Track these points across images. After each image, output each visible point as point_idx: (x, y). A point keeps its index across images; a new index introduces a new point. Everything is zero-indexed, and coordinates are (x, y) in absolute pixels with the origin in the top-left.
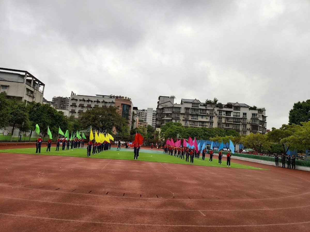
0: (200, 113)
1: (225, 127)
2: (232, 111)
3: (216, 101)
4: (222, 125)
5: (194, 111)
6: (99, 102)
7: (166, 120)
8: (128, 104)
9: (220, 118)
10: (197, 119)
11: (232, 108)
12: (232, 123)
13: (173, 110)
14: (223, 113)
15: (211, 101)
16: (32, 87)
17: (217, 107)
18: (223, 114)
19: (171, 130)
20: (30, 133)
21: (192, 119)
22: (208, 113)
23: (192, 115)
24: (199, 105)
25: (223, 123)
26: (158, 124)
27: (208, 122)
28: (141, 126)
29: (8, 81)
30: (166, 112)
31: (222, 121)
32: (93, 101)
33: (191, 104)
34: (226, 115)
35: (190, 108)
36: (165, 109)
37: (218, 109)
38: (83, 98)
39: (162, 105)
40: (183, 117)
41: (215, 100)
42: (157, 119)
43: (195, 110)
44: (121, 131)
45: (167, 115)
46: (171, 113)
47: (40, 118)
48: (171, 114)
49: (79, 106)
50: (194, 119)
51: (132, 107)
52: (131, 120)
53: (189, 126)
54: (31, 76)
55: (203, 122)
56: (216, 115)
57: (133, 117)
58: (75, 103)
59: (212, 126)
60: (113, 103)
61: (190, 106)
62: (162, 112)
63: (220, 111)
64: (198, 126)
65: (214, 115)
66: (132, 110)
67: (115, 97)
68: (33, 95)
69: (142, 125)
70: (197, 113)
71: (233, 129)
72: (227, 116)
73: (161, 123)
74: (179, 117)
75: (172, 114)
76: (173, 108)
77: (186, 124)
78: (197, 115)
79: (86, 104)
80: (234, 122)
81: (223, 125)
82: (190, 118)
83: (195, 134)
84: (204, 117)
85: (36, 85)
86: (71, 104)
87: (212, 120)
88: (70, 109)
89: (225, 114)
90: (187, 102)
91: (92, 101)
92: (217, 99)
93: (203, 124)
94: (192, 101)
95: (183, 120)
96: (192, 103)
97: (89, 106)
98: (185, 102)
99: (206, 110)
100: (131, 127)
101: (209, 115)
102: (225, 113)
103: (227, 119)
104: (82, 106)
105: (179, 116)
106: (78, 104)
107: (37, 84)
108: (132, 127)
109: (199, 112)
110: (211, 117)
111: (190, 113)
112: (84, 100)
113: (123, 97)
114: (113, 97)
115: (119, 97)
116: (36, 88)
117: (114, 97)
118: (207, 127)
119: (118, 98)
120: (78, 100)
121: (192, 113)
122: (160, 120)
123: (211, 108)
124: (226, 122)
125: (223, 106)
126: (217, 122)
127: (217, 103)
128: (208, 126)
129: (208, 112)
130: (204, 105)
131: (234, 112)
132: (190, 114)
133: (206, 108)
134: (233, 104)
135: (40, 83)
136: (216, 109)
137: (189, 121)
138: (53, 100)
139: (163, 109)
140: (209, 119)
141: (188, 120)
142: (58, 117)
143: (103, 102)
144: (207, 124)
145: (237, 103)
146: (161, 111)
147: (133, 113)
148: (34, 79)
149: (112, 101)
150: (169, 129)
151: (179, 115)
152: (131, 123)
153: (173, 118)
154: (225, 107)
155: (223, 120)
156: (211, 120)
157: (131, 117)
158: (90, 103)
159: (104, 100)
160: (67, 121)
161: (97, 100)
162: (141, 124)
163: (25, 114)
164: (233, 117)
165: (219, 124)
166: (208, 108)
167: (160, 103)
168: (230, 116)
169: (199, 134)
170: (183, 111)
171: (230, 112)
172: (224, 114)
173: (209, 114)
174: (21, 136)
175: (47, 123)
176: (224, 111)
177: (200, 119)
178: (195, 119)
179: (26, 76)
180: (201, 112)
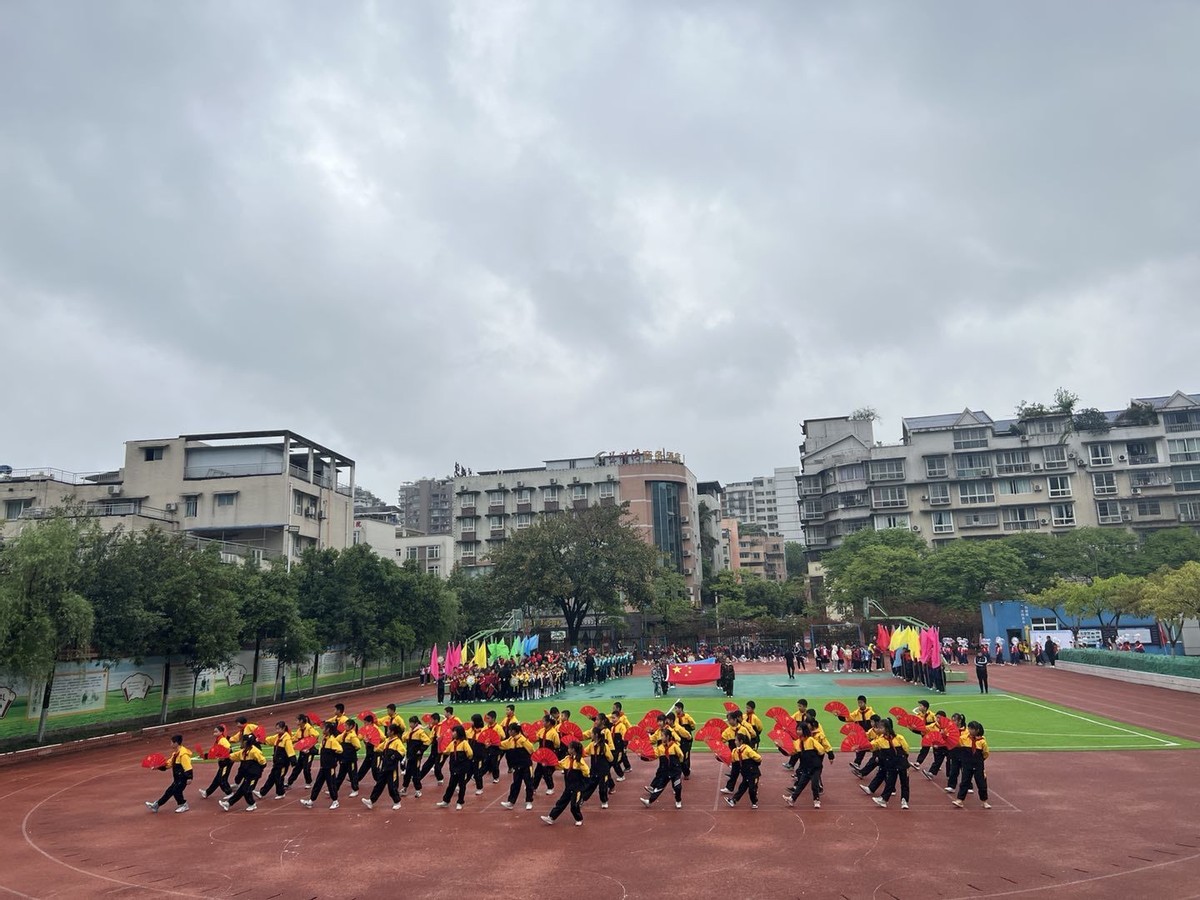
0: (1000, 470)
1: (1136, 517)
2: (1160, 438)
3: (1067, 406)
4: (1119, 511)
5: (971, 466)
6: (560, 488)
7: (845, 521)
8: (672, 477)
9: (1105, 478)
10: (991, 499)
11: (1156, 423)
12: (1173, 492)
13: (868, 474)
14: (1113, 454)
15: (1042, 407)
16: (312, 481)
17: (1079, 427)
18: (1118, 458)
19: (865, 569)
20: (313, 664)
21: (964, 500)
22: (1037, 466)
23: (963, 484)
24: (989, 433)
25: (1122, 501)
26: (812, 543)
27: (1047, 505)
28: (757, 555)
29: (235, 477)
30: (842, 489)
31: (1114, 490)
32: (538, 489)
33: (950, 436)
34: (1133, 462)
35: (947, 455)
36: (831, 474)
37: (1085, 437)
38: (500, 484)
39: (819, 457)
40: (924, 500)
41: (1061, 401)
42: (807, 521)
43: (970, 460)
44: (649, 602)
45: (849, 499)
46: (865, 487)
47: (337, 604)
48: (864, 493)
49: (488, 516)
50: (974, 500)
51: (692, 485)
52: (697, 541)
53: (958, 535)
54: (302, 442)
55: (1021, 510)
56: (1082, 466)
57: (706, 525)
58: (472, 508)
59: (1067, 522)
60: (611, 482)
61: (945, 444)
62: (824, 490)
63: (1099, 448)
64: (1001, 531)
65: (1071, 467)
66: (694, 500)
67: (618, 460)
68: (318, 510)
69: (760, 550)
70: (984, 472)
71: (1183, 519)
72: (1136, 463)
73: (829, 539)
74: (902, 503)
75: (866, 490)
76: (867, 467)
77: (941, 529)
78: (988, 482)
79: (511, 505)
80: (1178, 487)
81: (1124, 508)
82: (956, 500)
83: (978, 573)
84: (1021, 486)
85: (325, 468)
86: (459, 514)
87: (1063, 493)
88: (459, 529)
89: (1126, 458)
90: (928, 432)
91: (532, 490)
92: (1072, 392)
93: (1022, 517)
94: (949, 423)
95: (925, 513)
96: (953, 430)
97: (525, 512)
98: (919, 433)
99: (1026, 451)
100: (699, 572)
101: (1044, 473)
102: (1124, 452)
103: (1143, 476)
104: (498, 514)
105: (901, 496)
106: (482, 510)
107: (328, 465)
108: (706, 571)
109: (993, 468)
110: (1058, 481)
111: (952, 476)
112: (503, 491)
113: (648, 455)
114: (607, 462)
115: (632, 455)
116: (325, 484)
117: (612, 458)
118: (1041, 530)
119: (630, 458)
120: (483, 494)
121: (962, 473)
122: (817, 526)
123: (1048, 438)
124: (1139, 492)
125: (1110, 420)
126: (1092, 497)
127: (1076, 410)
128: (1048, 524)
129: (1035, 459)
130: (1015, 431)
131: (1169, 441)
132: (953, 483)
133: (1024, 441)
134: (1157, 405)
135: (337, 461)
136: (1075, 441)
137: (956, 511)
138: (401, 499)
139: (823, 474)
140: (1050, 490)
141: (948, 511)
142: (401, 591)
143: (575, 485)
144: (1041, 516)
145: (1179, 395)
146: (817, 485)
147: (703, 509)
148: (315, 451)
149: (609, 476)
150: (857, 566)
151: (901, 492)
152: (697, 554)
153: (875, 510)
154: (1118, 425)
155: (1123, 488)
156: (1057, 493)
157: (693, 531)
158: (526, 498)
159: (575, 478)
160: (436, 595)
161: (552, 480)
162: (753, 544)
163: (285, 602)
164: (1170, 464)
165: (1103, 507)
166: (1034, 443)
167: (810, 449)
168: (1155, 460)
169: (995, 574)
170: (915, 473)
171: (1152, 442)
172: (1122, 457)
173: (1042, 467)
174: (283, 678)
175: (363, 617)
176: (1116, 443)
177: (1003, 496)
178: (982, 499)
179: (289, 446)
180: (1004, 463)
